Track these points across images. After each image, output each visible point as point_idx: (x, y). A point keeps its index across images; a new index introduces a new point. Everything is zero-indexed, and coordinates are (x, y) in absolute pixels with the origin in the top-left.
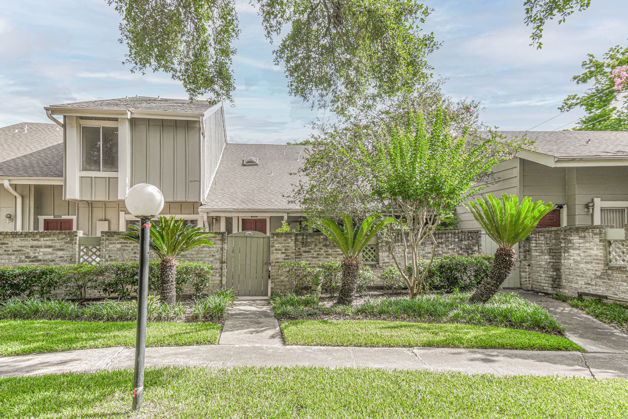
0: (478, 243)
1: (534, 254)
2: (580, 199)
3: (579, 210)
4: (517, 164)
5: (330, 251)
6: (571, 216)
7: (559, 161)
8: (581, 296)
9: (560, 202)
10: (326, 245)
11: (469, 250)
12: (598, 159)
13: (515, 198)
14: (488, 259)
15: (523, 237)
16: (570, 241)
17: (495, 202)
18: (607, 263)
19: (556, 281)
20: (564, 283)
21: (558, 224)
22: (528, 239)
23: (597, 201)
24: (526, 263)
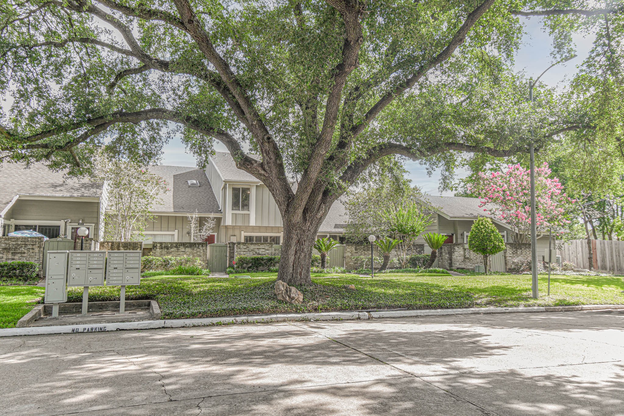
0: (423, 250)
1: (444, 254)
2: (459, 232)
3: (459, 236)
4: (437, 216)
5: (366, 253)
6: (457, 238)
7: (451, 218)
8: (458, 268)
9: (453, 233)
10: (364, 250)
11: (420, 252)
12: (463, 217)
13: (437, 234)
14: (428, 256)
15: (440, 247)
16: (455, 249)
17: (432, 235)
18: (465, 256)
19: (451, 264)
20: (453, 265)
21: (452, 242)
22: (441, 248)
23: (465, 232)
24: (440, 258)
